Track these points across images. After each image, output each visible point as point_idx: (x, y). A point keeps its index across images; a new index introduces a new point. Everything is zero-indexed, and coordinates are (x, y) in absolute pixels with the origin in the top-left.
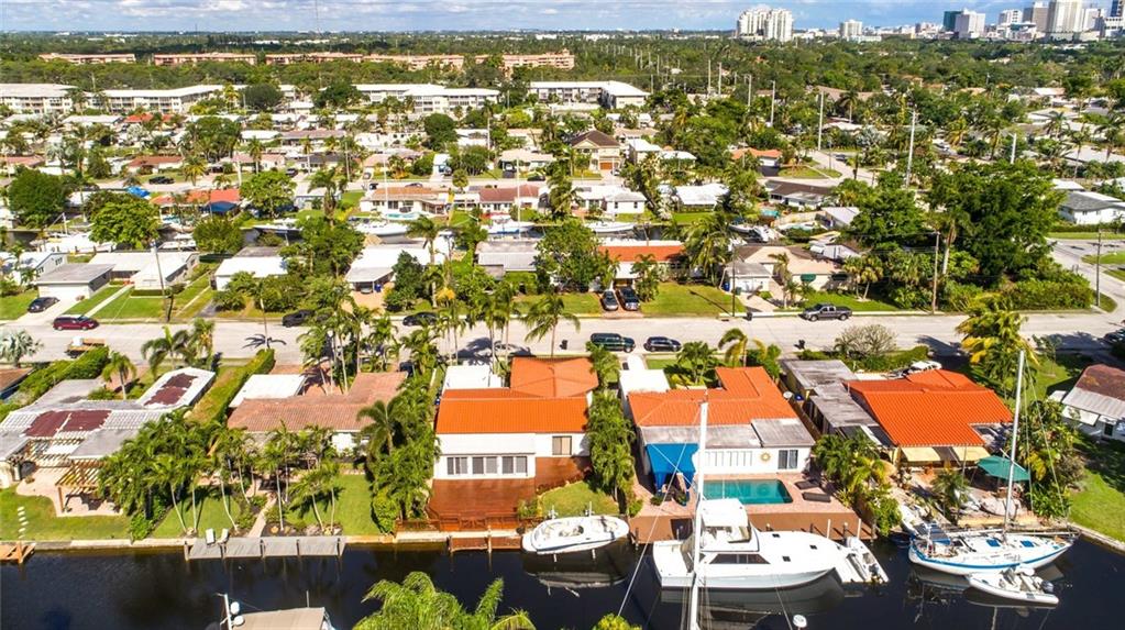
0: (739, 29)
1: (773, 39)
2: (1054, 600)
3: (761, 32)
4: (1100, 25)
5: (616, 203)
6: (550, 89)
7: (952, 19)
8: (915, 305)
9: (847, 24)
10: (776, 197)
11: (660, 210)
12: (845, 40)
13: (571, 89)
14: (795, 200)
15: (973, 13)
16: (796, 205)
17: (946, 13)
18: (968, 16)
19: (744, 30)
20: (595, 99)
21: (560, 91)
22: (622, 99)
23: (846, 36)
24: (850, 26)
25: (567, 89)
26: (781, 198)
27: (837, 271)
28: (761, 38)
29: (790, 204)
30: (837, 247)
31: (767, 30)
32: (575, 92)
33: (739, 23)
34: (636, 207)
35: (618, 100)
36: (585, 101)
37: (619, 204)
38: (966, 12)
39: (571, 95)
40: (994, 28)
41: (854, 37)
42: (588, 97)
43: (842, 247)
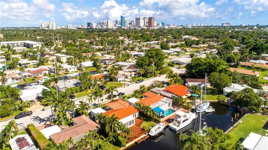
0: (42, 27)
1: (51, 29)
2: (214, 110)
3: (48, 27)
4: (115, 26)
5: (70, 69)
6: (7, 44)
7: (89, 24)
8: (151, 77)
9: (68, 25)
10: (102, 62)
11: (82, 69)
12: (69, 29)
13: (14, 43)
14: (107, 62)
15: (93, 23)
16: (108, 63)
17: (88, 23)
18: (92, 24)
19: (43, 27)
20: (22, 46)
21: (11, 44)
22: (35, 45)
23: (68, 28)
24: (69, 26)
25: (13, 43)
26: (103, 62)
27: (135, 73)
28: (48, 29)
29: (107, 63)
30: (129, 69)
31: (49, 27)
32: (16, 44)
33: (41, 25)
34: (75, 69)
35: (34, 45)
36: (19, 46)
37: (71, 69)
38: (92, 23)
39: (15, 45)
40: (97, 26)
41: (71, 28)
42: (20, 45)
43: (130, 69)
